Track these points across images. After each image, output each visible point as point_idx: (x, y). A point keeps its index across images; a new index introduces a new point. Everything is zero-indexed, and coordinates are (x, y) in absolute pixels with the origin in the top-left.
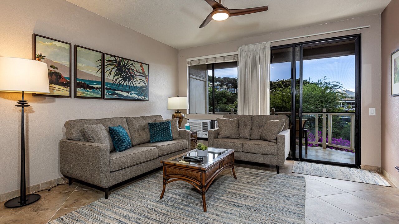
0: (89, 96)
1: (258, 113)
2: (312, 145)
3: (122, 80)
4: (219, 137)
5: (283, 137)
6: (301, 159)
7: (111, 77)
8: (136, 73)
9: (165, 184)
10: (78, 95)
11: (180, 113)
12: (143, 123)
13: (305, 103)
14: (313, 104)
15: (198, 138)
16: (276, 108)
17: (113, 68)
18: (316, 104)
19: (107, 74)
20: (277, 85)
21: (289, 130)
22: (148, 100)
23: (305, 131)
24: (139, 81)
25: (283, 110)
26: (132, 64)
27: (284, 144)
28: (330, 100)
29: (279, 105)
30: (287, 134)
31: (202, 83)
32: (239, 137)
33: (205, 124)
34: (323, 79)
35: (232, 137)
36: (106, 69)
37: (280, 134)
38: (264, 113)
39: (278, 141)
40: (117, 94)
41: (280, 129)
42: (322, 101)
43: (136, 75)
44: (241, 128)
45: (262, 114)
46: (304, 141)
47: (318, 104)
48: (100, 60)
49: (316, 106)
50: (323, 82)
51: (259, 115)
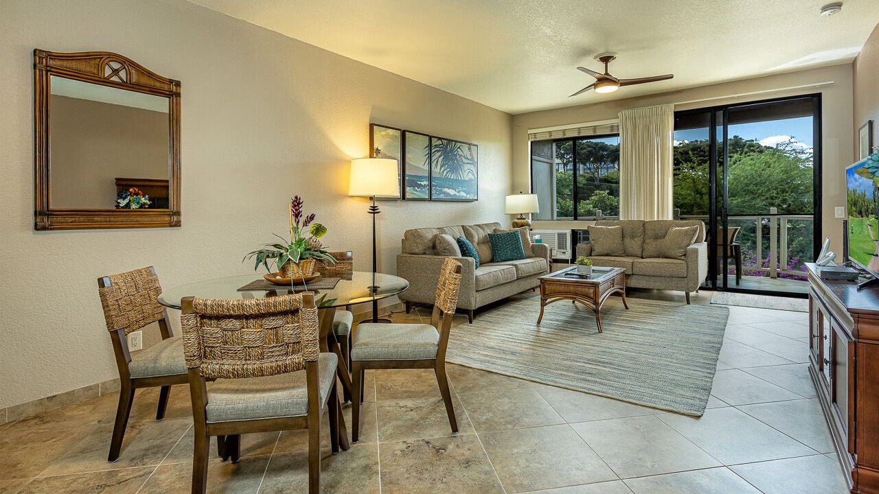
0: (416, 197)
1: (654, 218)
2: (748, 273)
3: (449, 171)
4: (593, 254)
5: (696, 251)
6: (725, 289)
7: (438, 170)
8: (465, 161)
9: (543, 305)
10: (408, 196)
11: (524, 219)
12: (482, 234)
13: (746, 194)
14: (763, 198)
15: (553, 259)
16: (683, 209)
17: (440, 157)
18: (772, 198)
19: (433, 165)
20: (681, 153)
21: (706, 243)
22: (477, 200)
23: (735, 246)
24: (467, 172)
25: (696, 210)
26: (459, 148)
27: (697, 260)
28: (802, 188)
29: (686, 201)
30: (703, 249)
31: (547, 166)
32: (626, 254)
33: (561, 237)
34: (787, 142)
35: (614, 254)
36: (433, 158)
37: (691, 247)
38: (662, 217)
39: (688, 256)
40: (444, 193)
41: (691, 240)
42: (783, 191)
43: (464, 163)
44: (627, 240)
45: (660, 219)
46: (732, 267)
47: (776, 197)
48: (427, 147)
49: (770, 200)
50: (787, 149)
51: (656, 219)
